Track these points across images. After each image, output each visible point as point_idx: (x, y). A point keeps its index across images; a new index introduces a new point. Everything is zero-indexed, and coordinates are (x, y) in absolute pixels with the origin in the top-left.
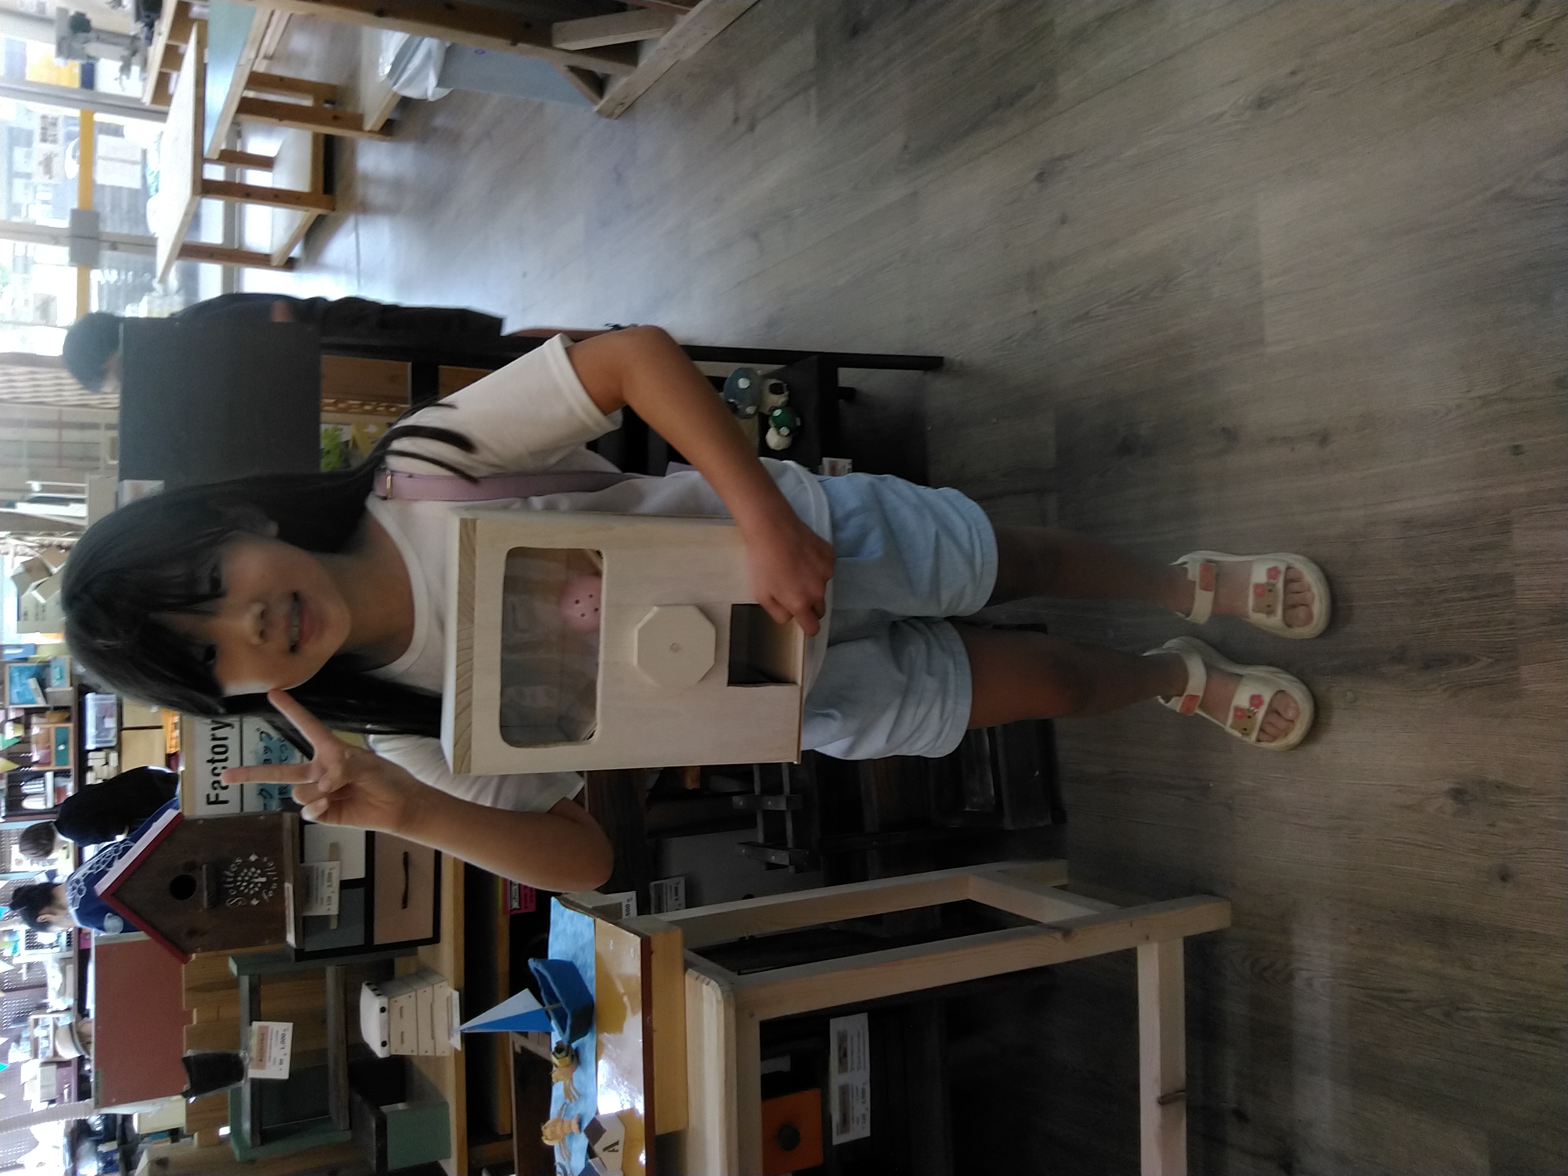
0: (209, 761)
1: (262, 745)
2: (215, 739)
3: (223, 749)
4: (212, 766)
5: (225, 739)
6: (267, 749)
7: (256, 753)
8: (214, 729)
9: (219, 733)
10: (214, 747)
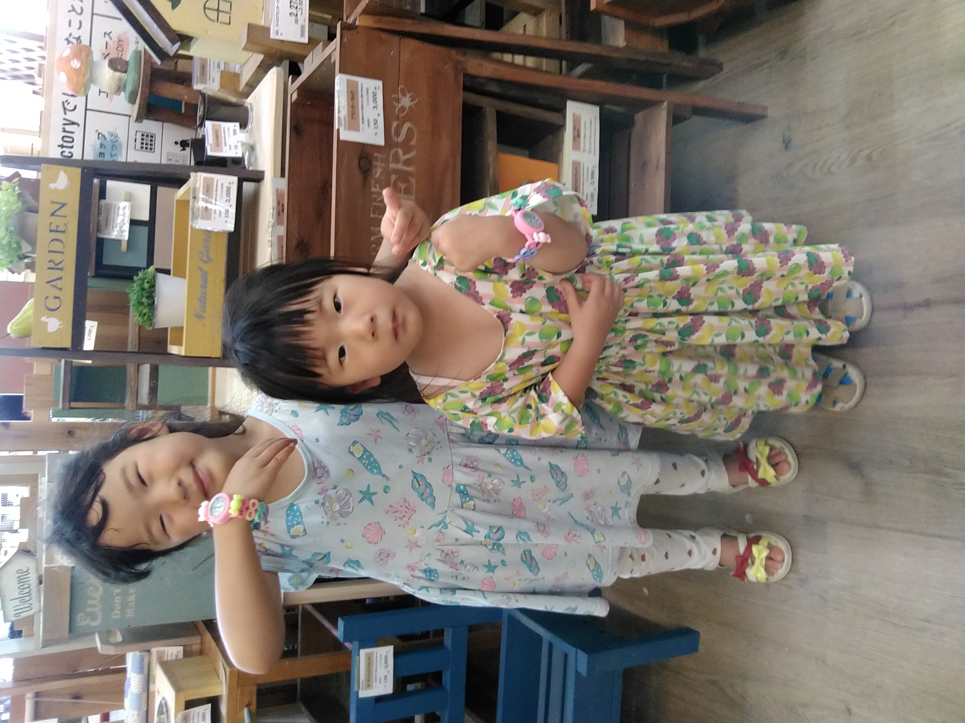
0: (59, 146)
1: (98, 142)
2: (64, 131)
3: (70, 140)
4: (60, 150)
5: (73, 133)
6: (102, 145)
7: (94, 146)
8: (64, 124)
9: (68, 128)
10: (63, 137)
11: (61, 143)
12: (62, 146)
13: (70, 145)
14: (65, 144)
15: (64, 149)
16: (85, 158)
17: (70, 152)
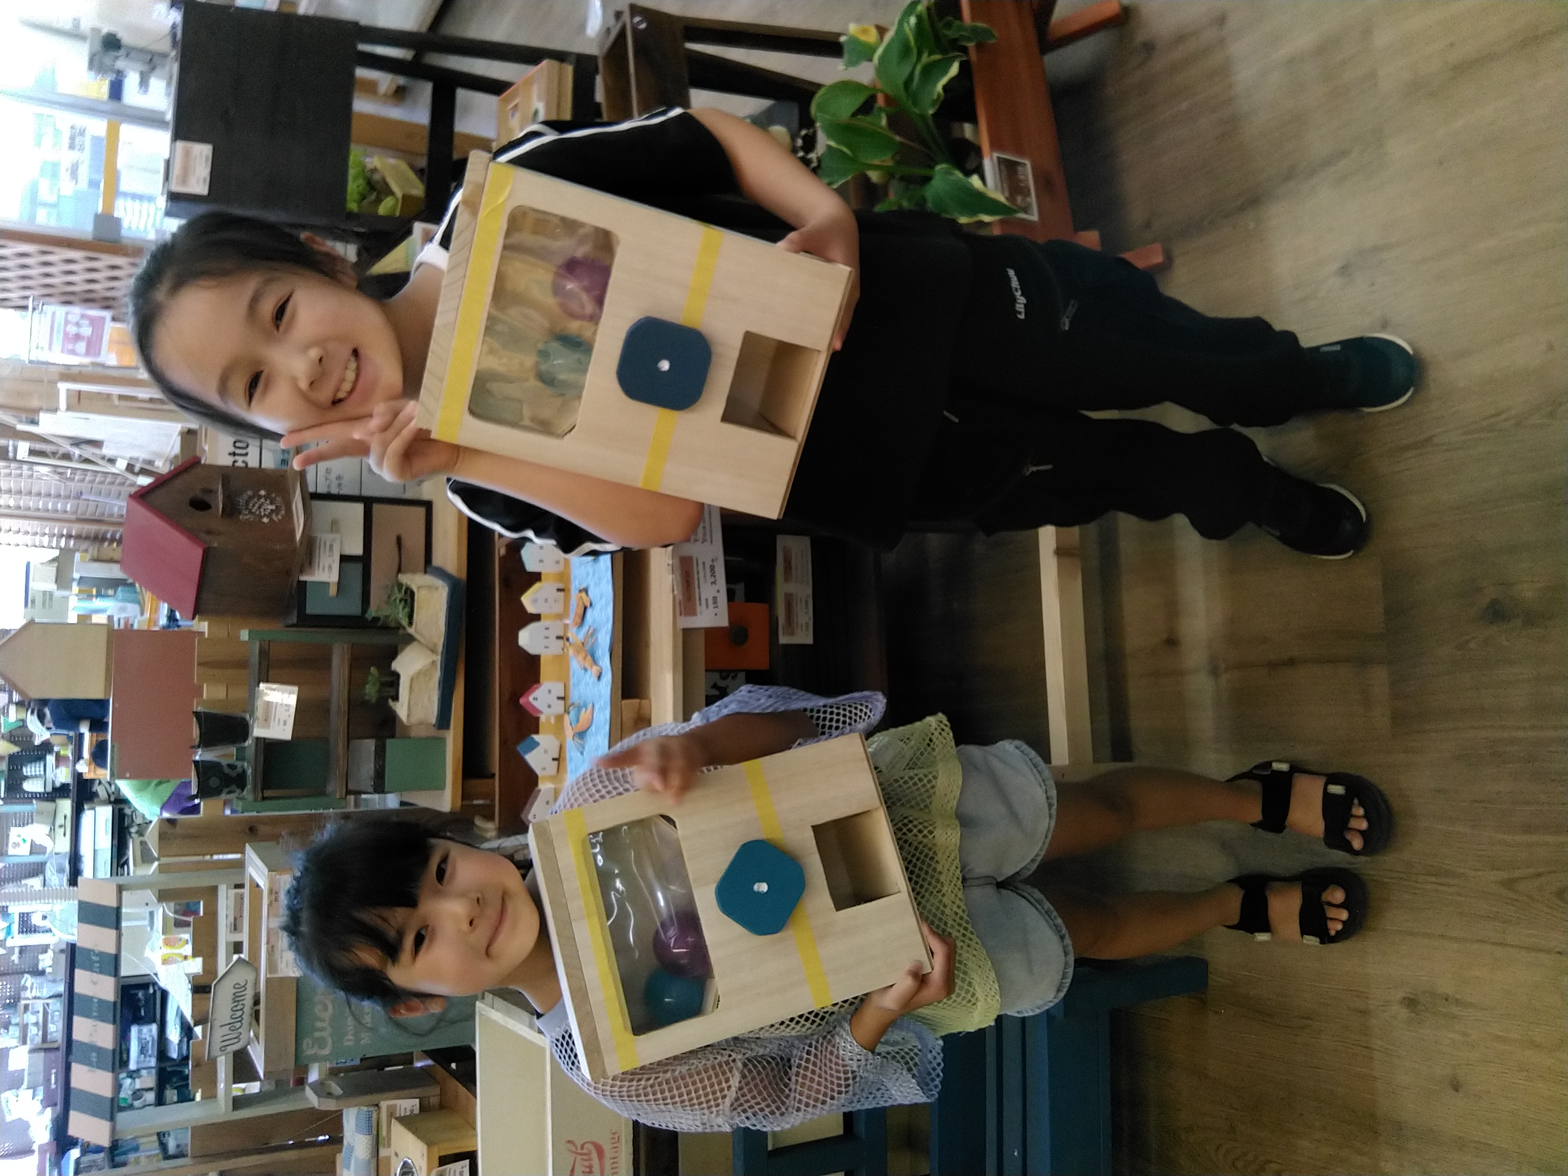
0: (230, 454)
4: (232, 459)
11: (232, 449)
12: (234, 454)
13: (244, 452)
14: (238, 451)
15: (237, 458)
16: (263, 466)
17: (243, 462)
